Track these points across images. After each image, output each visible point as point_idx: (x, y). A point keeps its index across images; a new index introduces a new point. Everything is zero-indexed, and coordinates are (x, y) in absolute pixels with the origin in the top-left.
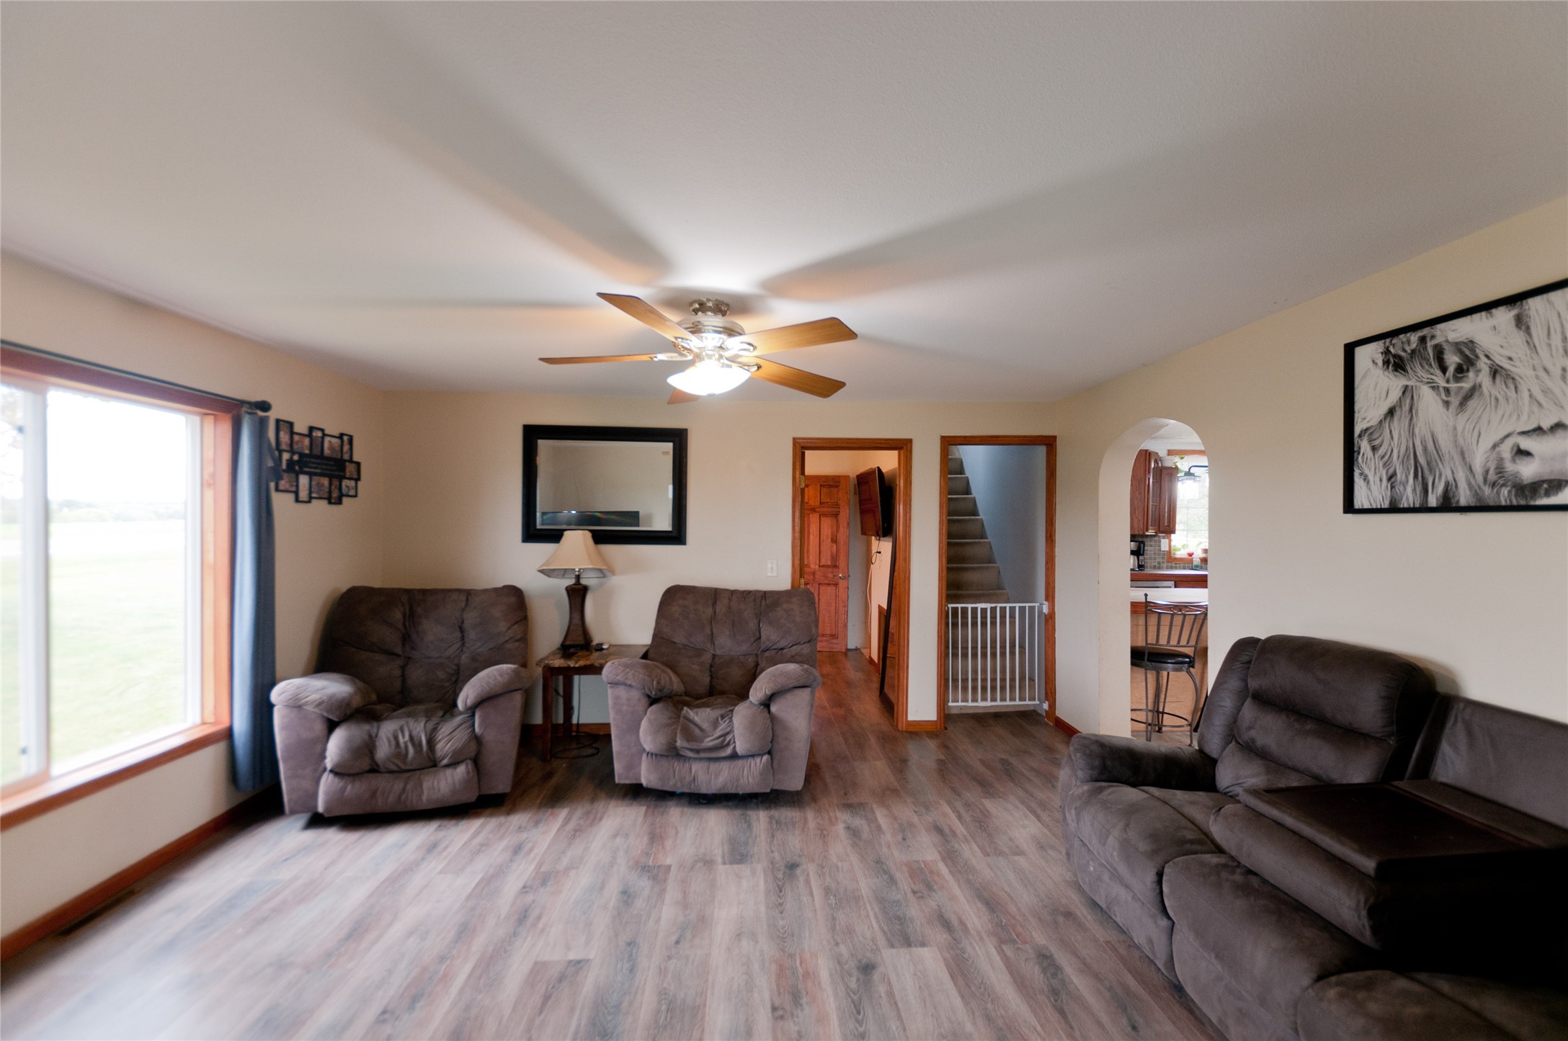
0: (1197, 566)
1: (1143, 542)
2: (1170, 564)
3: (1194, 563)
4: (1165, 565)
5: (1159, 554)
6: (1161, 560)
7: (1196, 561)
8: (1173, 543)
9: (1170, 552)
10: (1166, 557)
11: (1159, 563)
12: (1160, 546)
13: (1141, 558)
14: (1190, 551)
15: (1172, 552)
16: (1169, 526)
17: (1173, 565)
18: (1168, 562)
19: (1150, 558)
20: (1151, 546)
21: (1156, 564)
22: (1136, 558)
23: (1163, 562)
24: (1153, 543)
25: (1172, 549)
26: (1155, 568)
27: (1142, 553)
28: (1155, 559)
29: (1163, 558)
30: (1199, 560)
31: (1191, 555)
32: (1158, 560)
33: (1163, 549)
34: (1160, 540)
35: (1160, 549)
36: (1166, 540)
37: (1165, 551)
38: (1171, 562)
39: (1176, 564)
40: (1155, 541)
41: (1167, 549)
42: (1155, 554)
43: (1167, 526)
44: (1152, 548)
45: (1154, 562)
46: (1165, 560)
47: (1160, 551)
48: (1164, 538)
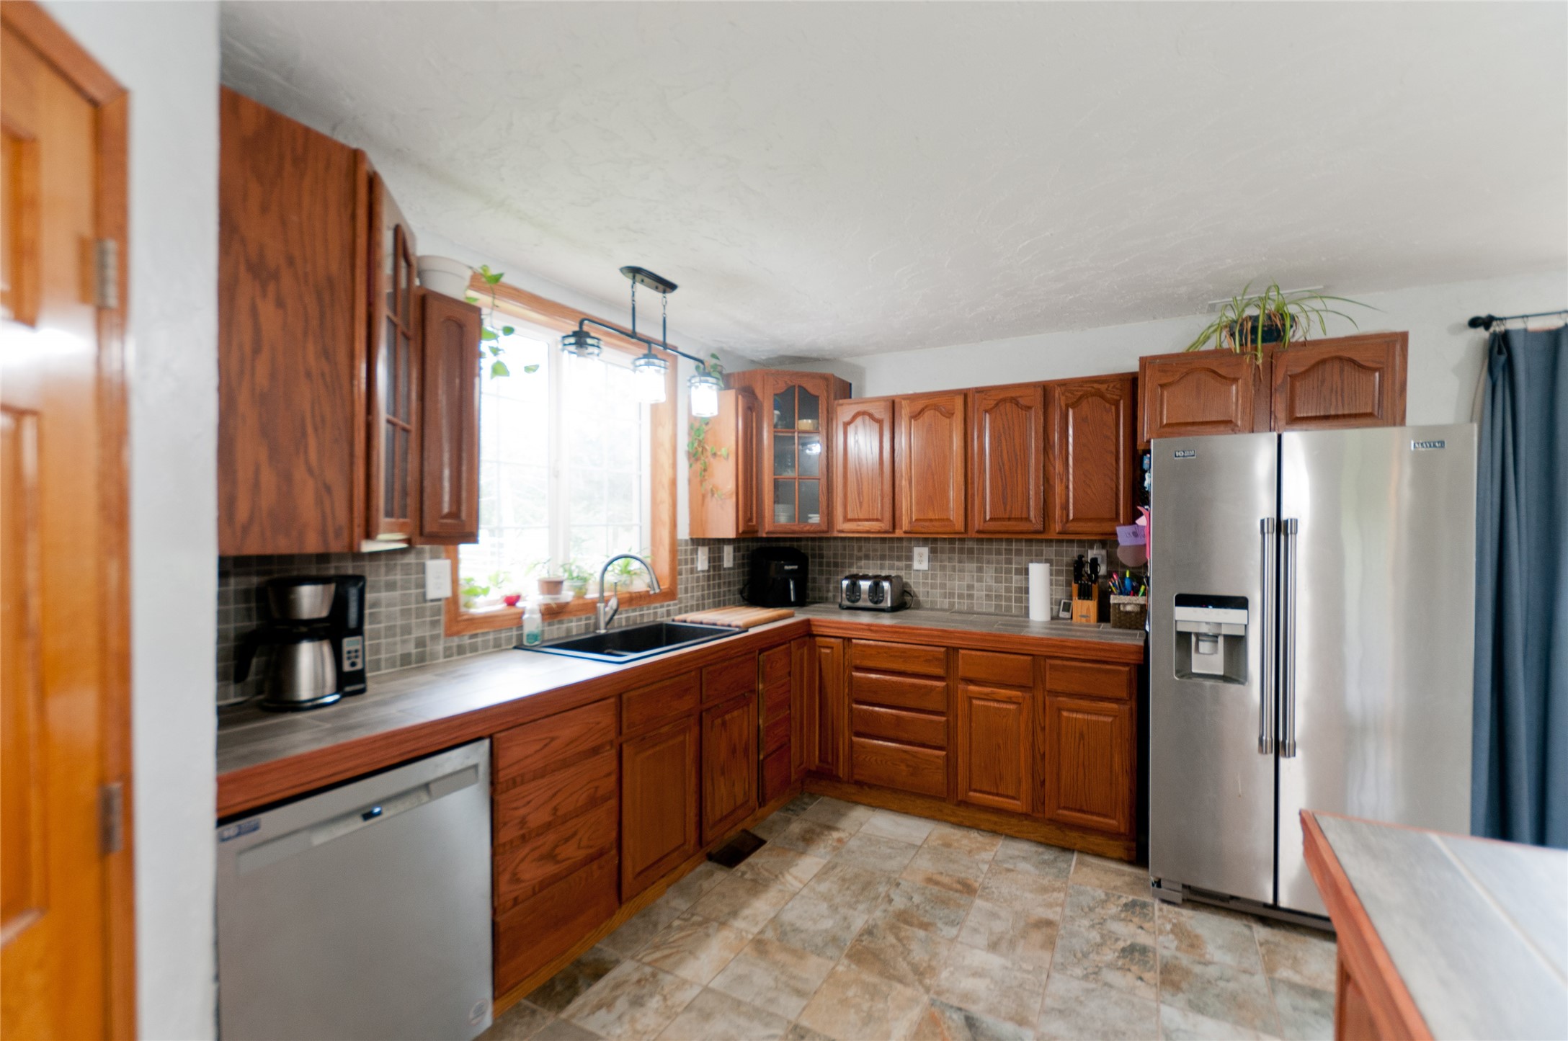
0: (534, 637)
1: (359, 580)
2: (455, 641)
3: (535, 627)
4: (440, 647)
5: (420, 613)
6: (426, 632)
7: (533, 619)
8: (463, 574)
9: (454, 601)
10: (443, 618)
11: (421, 643)
12: (422, 585)
13: (349, 644)
14: (510, 591)
15: (462, 599)
16: (455, 514)
17: (466, 641)
18: (449, 634)
19: (391, 630)
20: (391, 586)
21: (412, 649)
22: (326, 648)
23: (435, 638)
24: (398, 577)
25: (464, 587)
27: (350, 620)
28: (406, 630)
29: (434, 624)
31: (511, 601)
32: (416, 634)
33: (432, 593)
34: (422, 568)
35: (424, 594)
36: (444, 564)
37: (439, 600)
38: (458, 633)
39: (475, 636)
40: (406, 569)
41: (446, 592)
42: (405, 613)
43: (449, 515)
44: (397, 594)
45: (404, 642)
46: (441, 630)
47: (425, 601)
48: (435, 556)
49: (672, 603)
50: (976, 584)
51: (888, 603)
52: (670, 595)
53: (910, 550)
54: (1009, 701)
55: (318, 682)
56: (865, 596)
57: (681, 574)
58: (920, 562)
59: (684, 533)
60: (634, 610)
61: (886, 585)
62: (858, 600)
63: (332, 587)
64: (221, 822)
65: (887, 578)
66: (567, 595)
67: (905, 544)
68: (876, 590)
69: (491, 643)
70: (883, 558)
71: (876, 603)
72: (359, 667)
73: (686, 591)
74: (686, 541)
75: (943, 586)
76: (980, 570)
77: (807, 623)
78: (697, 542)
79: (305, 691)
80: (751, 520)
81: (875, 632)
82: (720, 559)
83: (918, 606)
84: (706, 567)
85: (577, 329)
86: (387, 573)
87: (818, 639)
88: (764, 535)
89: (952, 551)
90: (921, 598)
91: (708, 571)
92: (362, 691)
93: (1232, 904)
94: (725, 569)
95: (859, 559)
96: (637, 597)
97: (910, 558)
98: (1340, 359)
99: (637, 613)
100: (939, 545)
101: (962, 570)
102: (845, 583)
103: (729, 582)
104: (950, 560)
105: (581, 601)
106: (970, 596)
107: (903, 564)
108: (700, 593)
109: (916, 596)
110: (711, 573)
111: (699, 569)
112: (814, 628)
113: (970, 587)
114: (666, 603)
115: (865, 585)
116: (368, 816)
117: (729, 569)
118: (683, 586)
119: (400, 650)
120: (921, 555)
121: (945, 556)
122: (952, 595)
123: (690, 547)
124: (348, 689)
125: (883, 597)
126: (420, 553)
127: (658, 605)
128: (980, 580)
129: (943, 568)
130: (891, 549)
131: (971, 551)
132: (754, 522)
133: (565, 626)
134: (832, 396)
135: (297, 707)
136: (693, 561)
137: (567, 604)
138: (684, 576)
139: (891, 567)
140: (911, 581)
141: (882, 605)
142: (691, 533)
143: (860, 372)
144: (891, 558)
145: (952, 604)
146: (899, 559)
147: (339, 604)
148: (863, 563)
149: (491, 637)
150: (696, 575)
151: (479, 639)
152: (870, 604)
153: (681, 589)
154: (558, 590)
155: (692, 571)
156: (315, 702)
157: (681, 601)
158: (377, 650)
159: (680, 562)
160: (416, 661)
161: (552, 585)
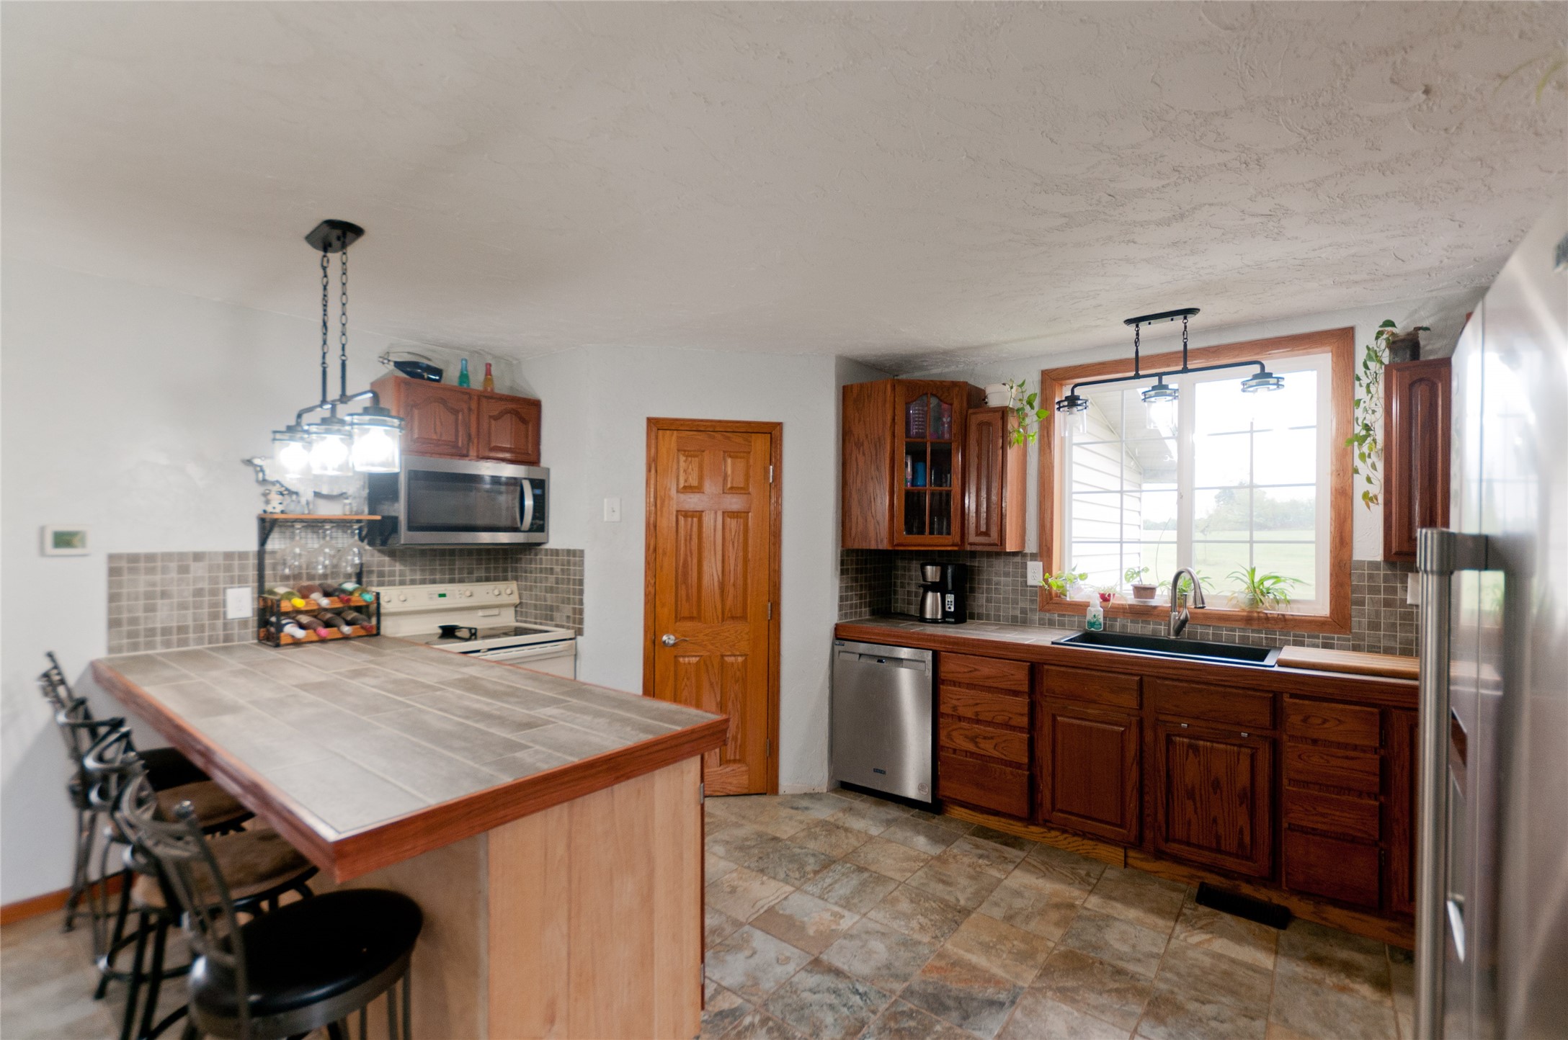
0: (1092, 625)
2: (1048, 616)
3: (1089, 617)
4: (1037, 617)
5: (1024, 593)
6: (1028, 606)
7: (1093, 611)
8: (1055, 573)
9: (1045, 589)
10: (1038, 598)
11: (1024, 611)
12: (1024, 576)
16: (986, 533)
17: (1056, 617)
18: (1043, 610)
19: (1006, 600)
20: (1007, 575)
21: (1018, 613)
22: (939, 596)
23: (1034, 611)
24: (1011, 569)
26: (1014, 620)
27: (950, 586)
28: (1015, 602)
29: (1032, 601)
31: (1106, 598)
32: (1021, 605)
33: (1030, 582)
34: (1026, 566)
35: (1026, 582)
36: (1040, 564)
37: (1036, 587)
38: (1049, 611)
39: (1064, 615)
40: (1016, 565)
41: (1041, 582)
42: (1015, 591)
44: (1011, 579)
45: (1014, 608)
46: (1036, 606)
47: (1027, 586)
48: (1033, 558)
49: (1336, 635)
52: (1332, 626)
55: (935, 611)
57: (1361, 604)
60: (1259, 631)
63: (939, 568)
64: (836, 638)
66: (1156, 600)
72: (953, 610)
73: (1374, 626)
74: (1373, 565)
79: (928, 615)
86: (1006, 567)
92: (954, 623)
96: (1259, 619)
99: (1263, 635)
108: (1412, 636)
111: (1410, 602)
114: (1322, 635)
116: (880, 661)
118: (1363, 619)
119: (1011, 613)
123: (1382, 573)
124: (947, 620)
126: (1025, 557)
127: (1304, 633)
133: (1151, 627)
135: (926, 620)
136: (1389, 591)
137: (1155, 608)
138: (1369, 608)
142: (1386, 554)
147: (943, 577)
149: (1076, 619)
150: (1401, 610)
151: (1066, 619)
153: (1360, 621)
154: (1152, 597)
155: (1387, 603)
156: (934, 621)
157: (1359, 637)
158: (998, 609)
159: (1357, 589)
160: (1021, 622)
161: (1144, 591)
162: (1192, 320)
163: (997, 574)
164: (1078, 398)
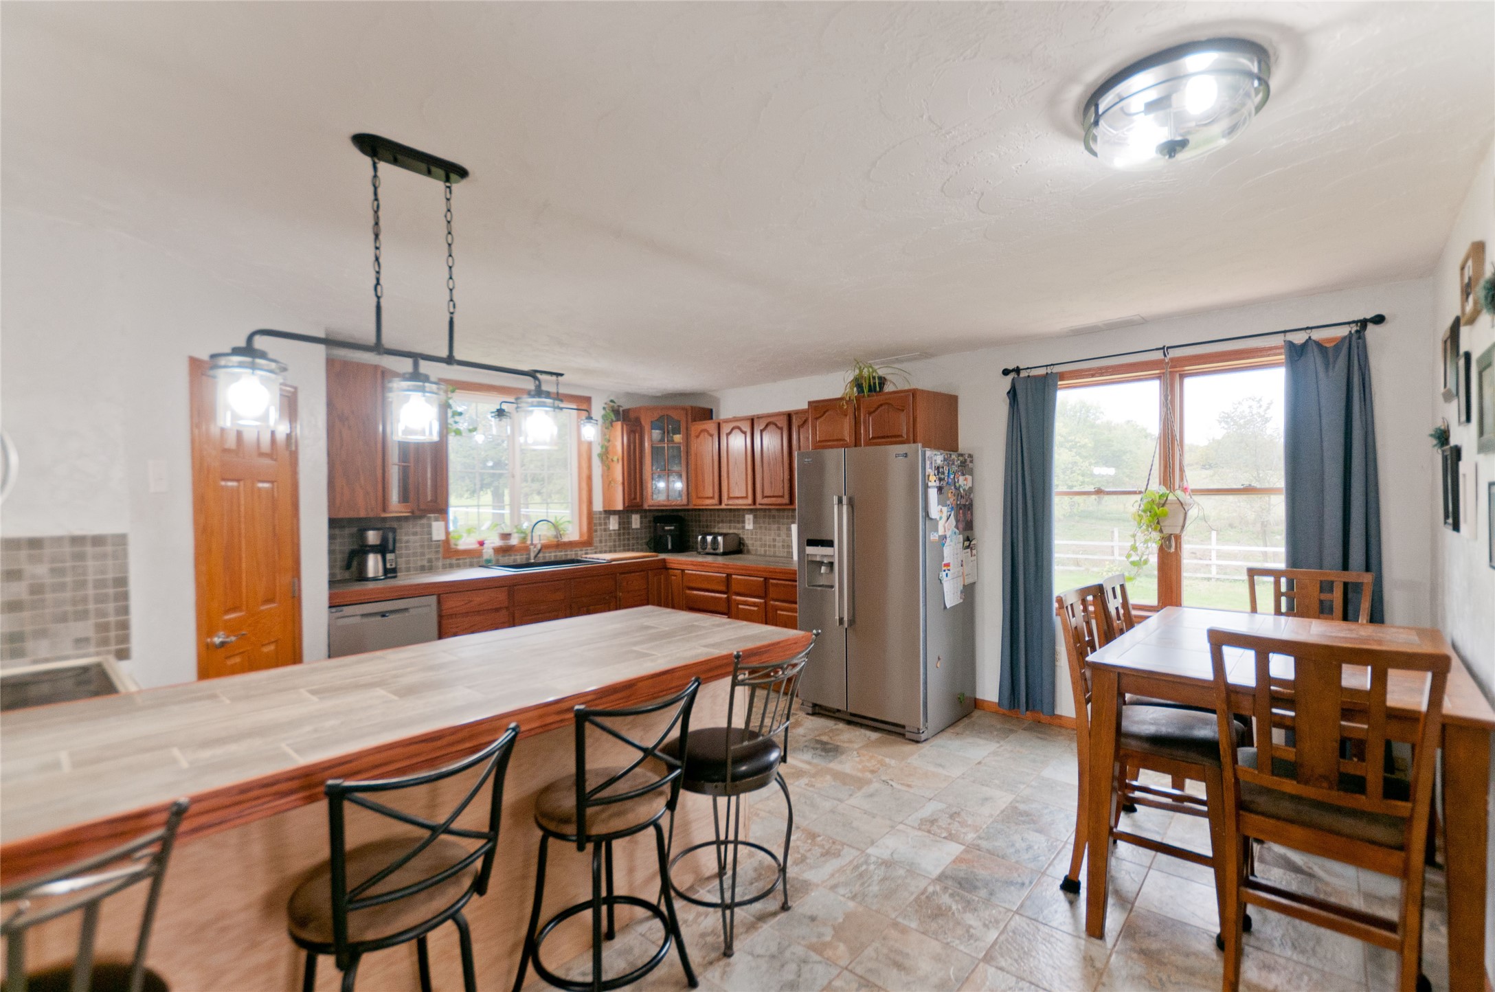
0: (488, 561)
1: (394, 530)
2: (448, 561)
3: (486, 557)
4: (440, 564)
5: (429, 547)
6: (433, 556)
7: (488, 552)
8: (450, 528)
9: (447, 542)
10: (441, 550)
11: (430, 561)
12: (430, 533)
13: (389, 556)
14: (480, 539)
15: (452, 542)
16: (435, 500)
17: (454, 561)
18: (445, 558)
19: (415, 554)
20: (415, 534)
21: (425, 563)
22: (379, 557)
23: (437, 559)
24: (418, 529)
25: (450, 537)
26: (423, 569)
27: (391, 547)
28: (423, 554)
29: (437, 552)
30: (491, 552)
31: (481, 543)
32: (427, 557)
33: (435, 538)
34: (430, 526)
35: (431, 538)
36: (441, 524)
37: (439, 541)
38: (449, 557)
39: (459, 559)
40: (422, 526)
41: (442, 537)
42: (422, 546)
43: (431, 501)
44: (418, 537)
45: (422, 559)
46: (440, 555)
47: (432, 541)
48: (437, 520)
49: (589, 548)
50: (777, 538)
51: (721, 550)
52: (587, 543)
53: (744, 517)
54: (754, 604)
55: (376, 571)
56: (709, 547)
57: (596, 531)
58: (749, 524)
59: (598, 506)
60: (561, 551)
61: (720, 539)
62: (706, 548)
63: (381, 532)
64: (330, 607)
65: (721, 534)
66: (514, 541)
67: (741, 513)
68: (715, 540)
69: (468, 564)
70: (730, 521)
71: (714, 549)
72: (393, 566)
73: (601, 541)
74: (600, 512)
75: (761, 539)
76: (779, 529)
77: (664, 560)
78: (609, 513)
79: (371, 574)
80: (635, 498)
81: (695, 565)
82: (629, 523)
83: (748, 552)
84: (616, 527)
85: (499, 408)
86: (413, 527)
87: (670, 571)
88: (647, 508)
89: (764, 517)
90: (750, 548)
91: (619, 530)
92: (395, 577)
93: (837, 715)
94: (633, 529)
95: (719, 522)
96: (561, 544)
97: (744, 522)
98: (887, 403)
99: (563, 553)
100: (758, 513)
101: (770, 530)
102: (700, 537)
103: (637, 538)
104: (764, 522)
105: (523, 545)
106: (774, 546)
107: (740, 525)
108: (612, 544)
109: (747, 546)
110: (622, 531)
111: (611, 528)
112: (667, 564)
113: (774, 540)
114: (584, 549)
115: (709, 538)
116: (383, 616)
117: (637, 529)
118: (598, 539)
119: (420, 564)
120: (749, 519)
121: (761, 521)
122: (765, 545)
123: (603, 516)
124: (389, 575)
125: (718, 546)
126: (429, 518)
127: (579, 549)
128: (779, 535)
129: (761, 528)
130: (734, 516)
131: (774, 517)
132: (638, 500)
133: (513, 558)
134: (690, 420)
135: (367, 579)
136: (605, 524)
137: (514, 546)
138: (599, 533)
139: (735, 528)
140: (745, 537)
141: (718, 551)
142: (604, 507)
143: (717, 401)
144: (734, 522)
145: (765, 551)
146: (738, 522)
147: (384, 540)
148: (721, 525)
149: (468, 560)
150: (608, 533)
151: (461, 561)
152: (712, 551)
153: (596, 540)
154: (509, 539)
155: (605, 530)
156: (375, 579)
157: (596, 548)
158: (408, 562)
159: (595, 525)
160: (429, 568)
161: (506, 536)
162: (560, 378)
163: (407, 534)
164: (503, 410)
